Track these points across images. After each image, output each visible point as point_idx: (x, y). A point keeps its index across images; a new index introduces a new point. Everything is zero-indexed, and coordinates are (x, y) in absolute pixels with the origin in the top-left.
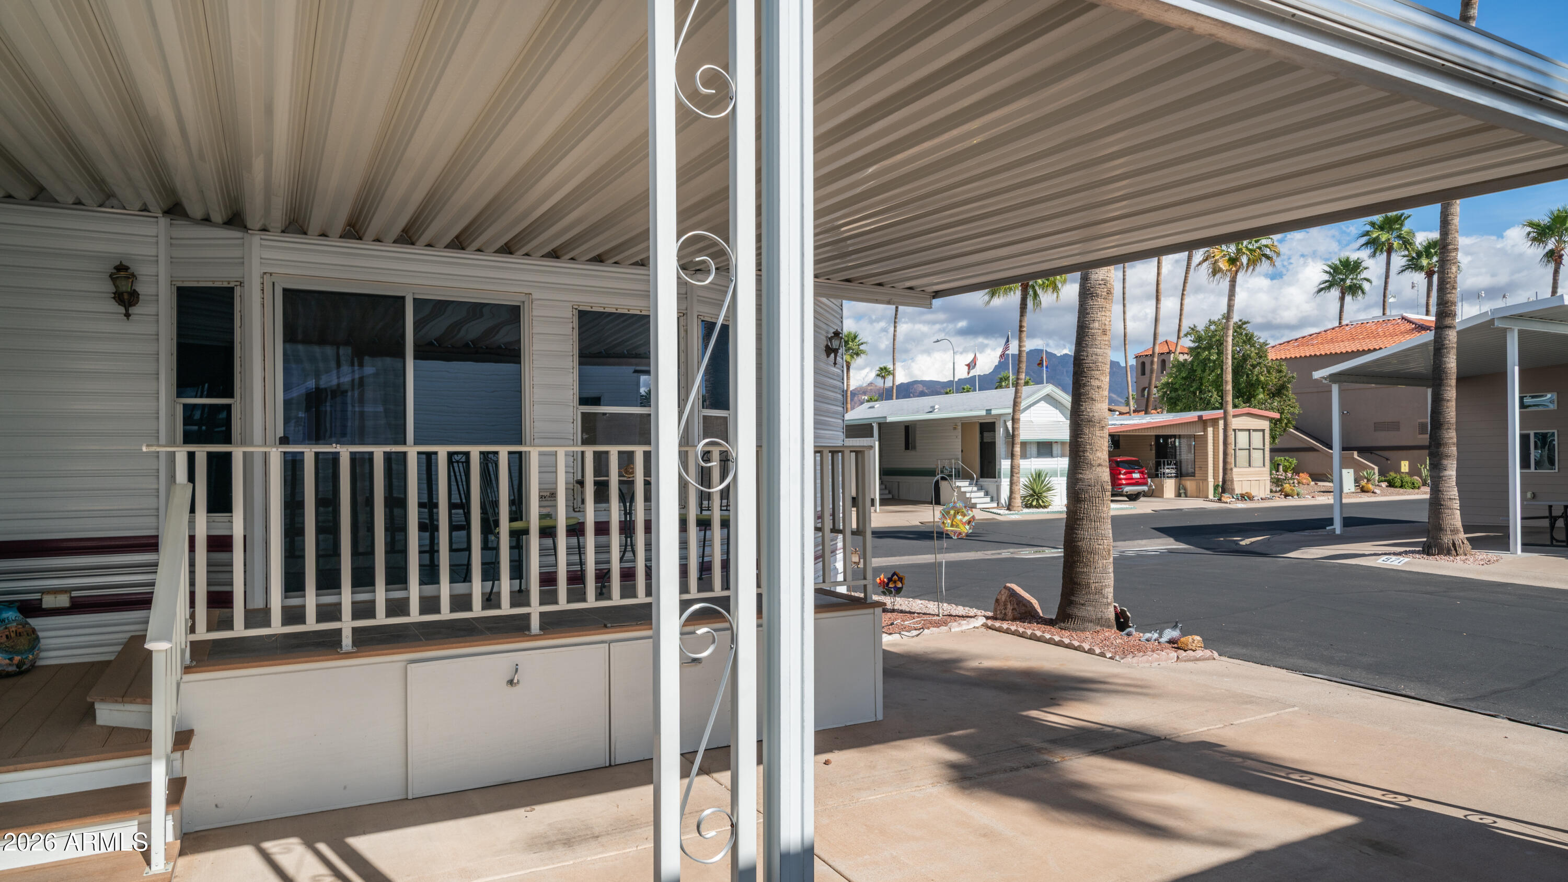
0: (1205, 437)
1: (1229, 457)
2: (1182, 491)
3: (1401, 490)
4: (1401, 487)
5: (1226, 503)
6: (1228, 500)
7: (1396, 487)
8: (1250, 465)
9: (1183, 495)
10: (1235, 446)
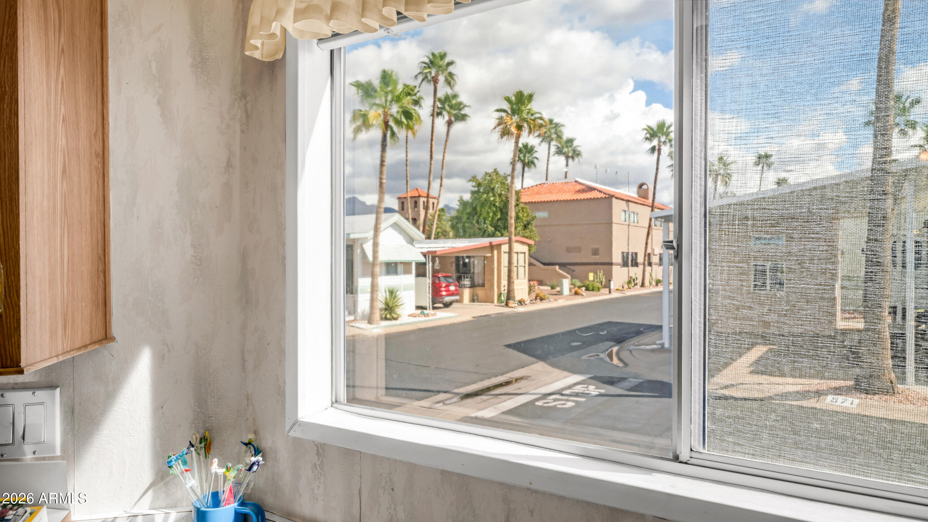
0: (493, 257)
2: (475, 298)
3: (594, 293)
4: (593, 290)
5: (512, 307)
6: (513, 306)
7: (590, 291)
9: (476, 300)
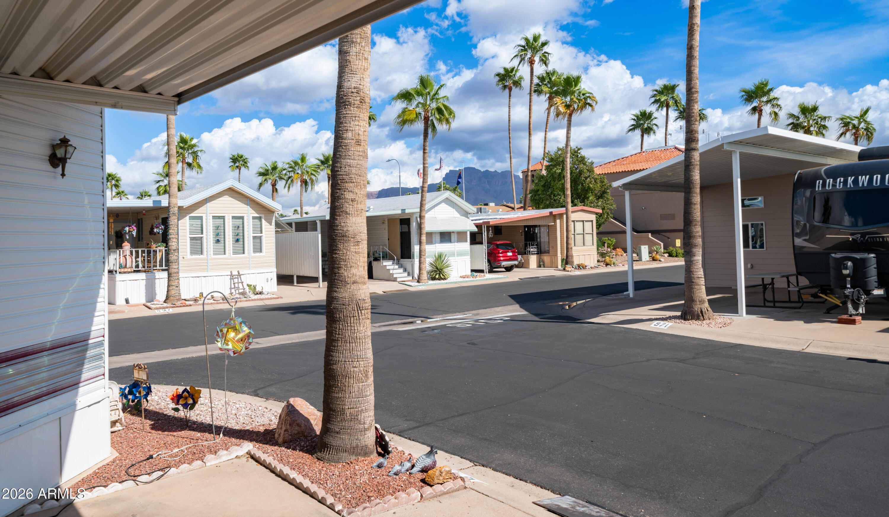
0: (555, 226)
1: (570, 240)
2: (541, 263)
3: (676, 259)
4: (676, 256)
5: (568, 271)
6: (570, 270)
7: (673, 257)
8: (584, 245)
9: (542, 266)
10: (574, 232)
